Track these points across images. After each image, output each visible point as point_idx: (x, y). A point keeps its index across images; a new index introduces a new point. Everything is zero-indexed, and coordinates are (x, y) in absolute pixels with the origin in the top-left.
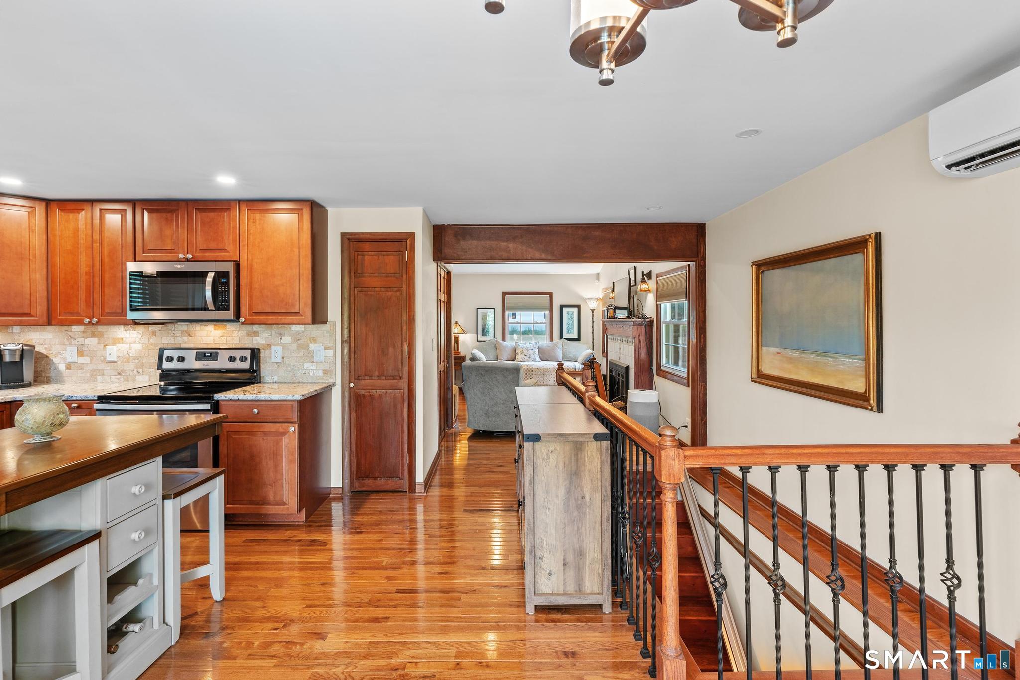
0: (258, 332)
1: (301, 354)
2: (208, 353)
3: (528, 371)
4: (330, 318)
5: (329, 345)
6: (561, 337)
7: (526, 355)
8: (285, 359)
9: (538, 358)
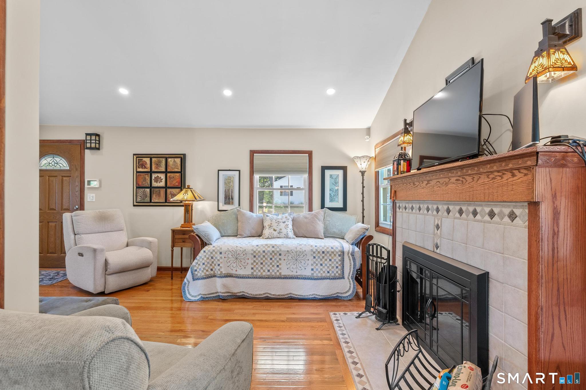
3: (273, 254)
6: (323, 206)
7: (275, 230)
9: (291, 234)
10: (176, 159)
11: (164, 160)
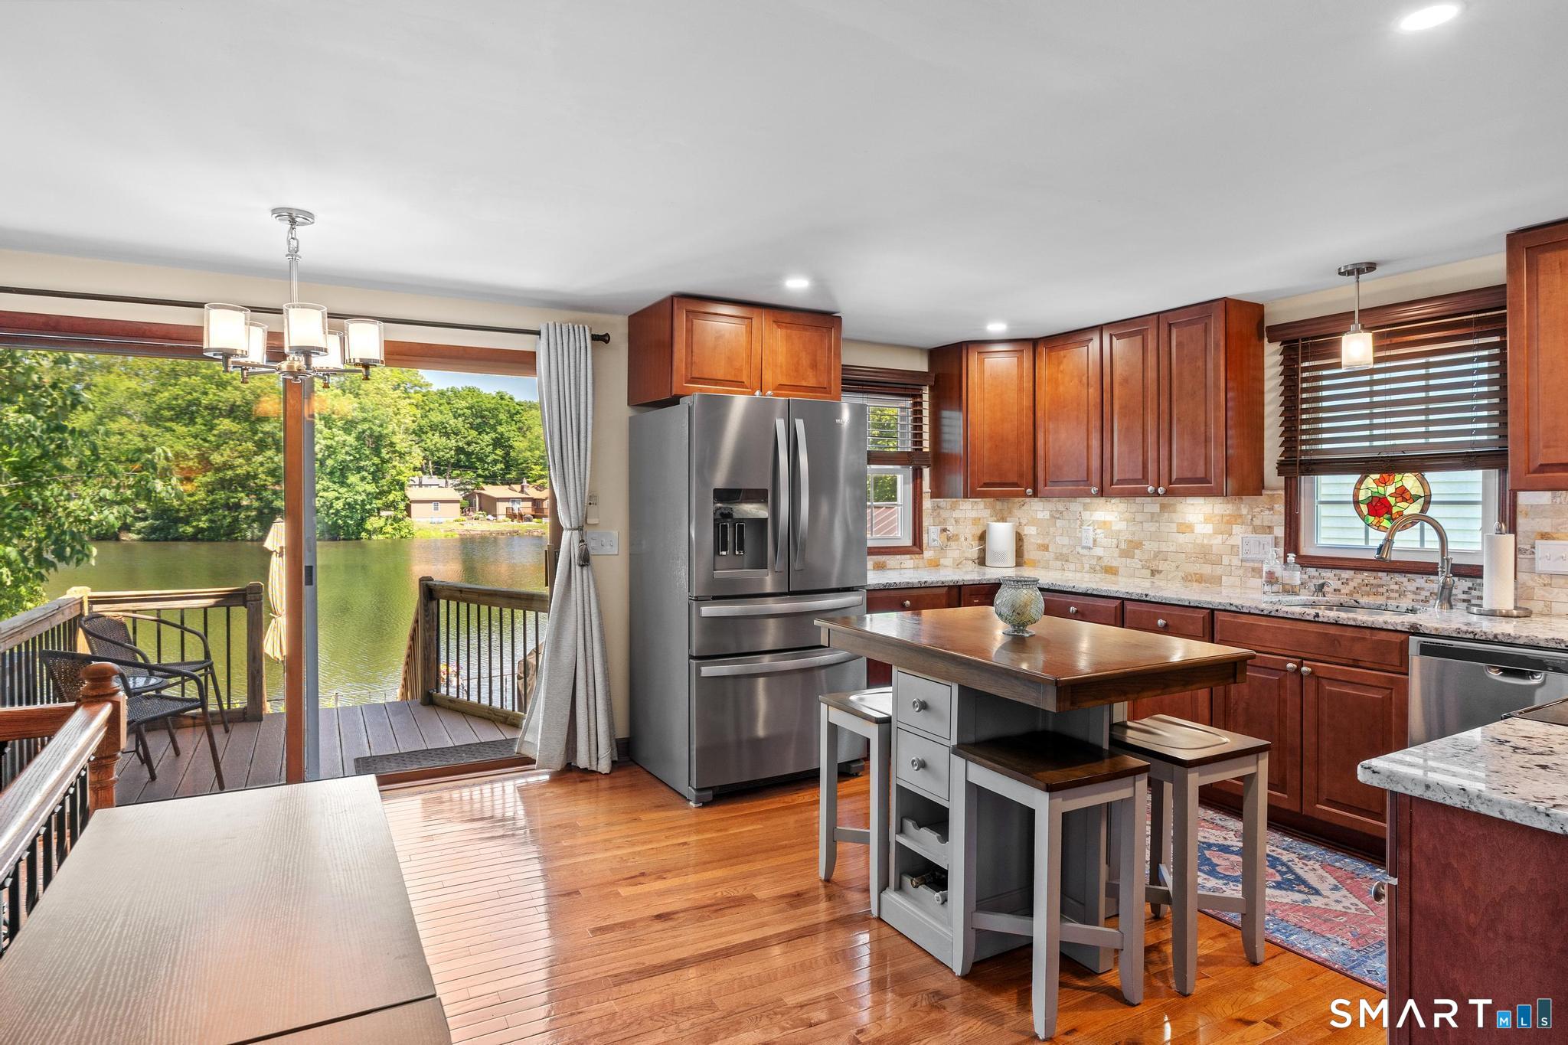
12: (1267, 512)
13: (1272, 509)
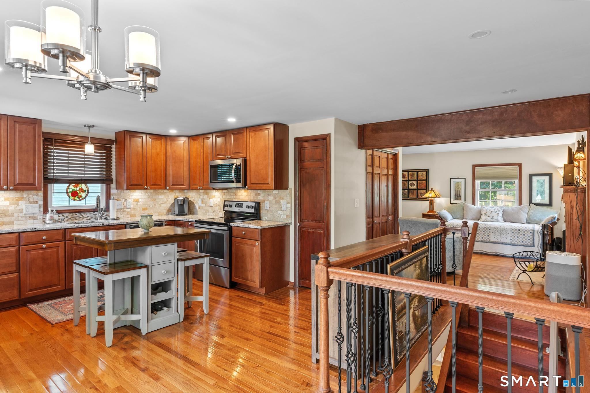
0: (260, 193)
1: (277, 206)
2: (240, 203)
3: (485, 229)
4: (289, 187)
5: (289, 201)
6: (531, 202)
8: (271, 208)
10: (423, 172)
11: (416, 173)
12: (36, 196)
13: (38, 195)
